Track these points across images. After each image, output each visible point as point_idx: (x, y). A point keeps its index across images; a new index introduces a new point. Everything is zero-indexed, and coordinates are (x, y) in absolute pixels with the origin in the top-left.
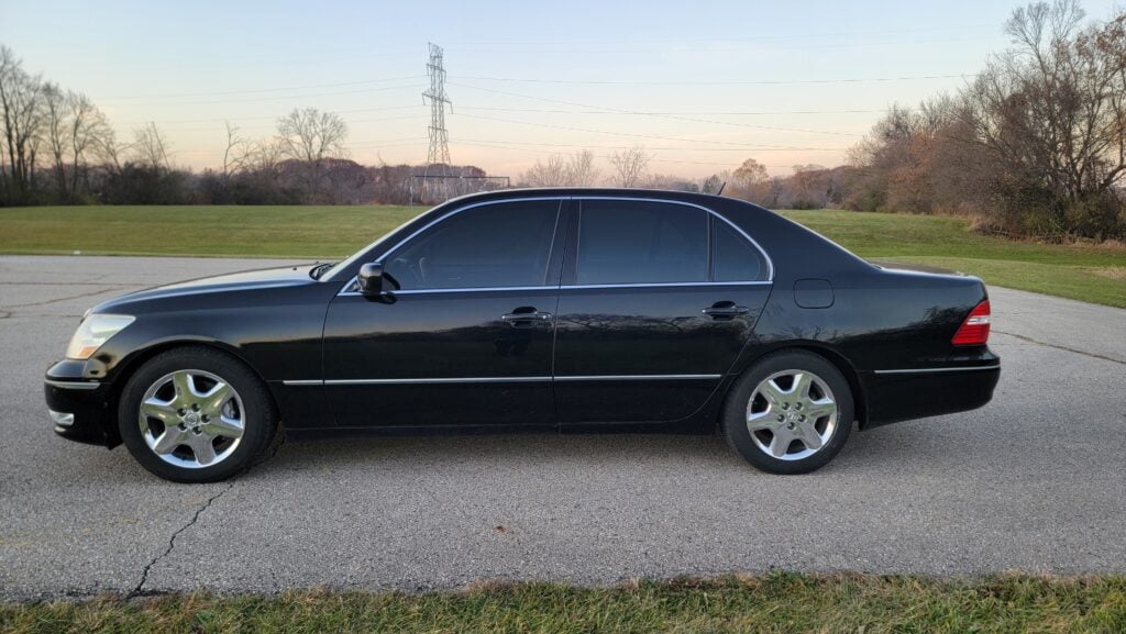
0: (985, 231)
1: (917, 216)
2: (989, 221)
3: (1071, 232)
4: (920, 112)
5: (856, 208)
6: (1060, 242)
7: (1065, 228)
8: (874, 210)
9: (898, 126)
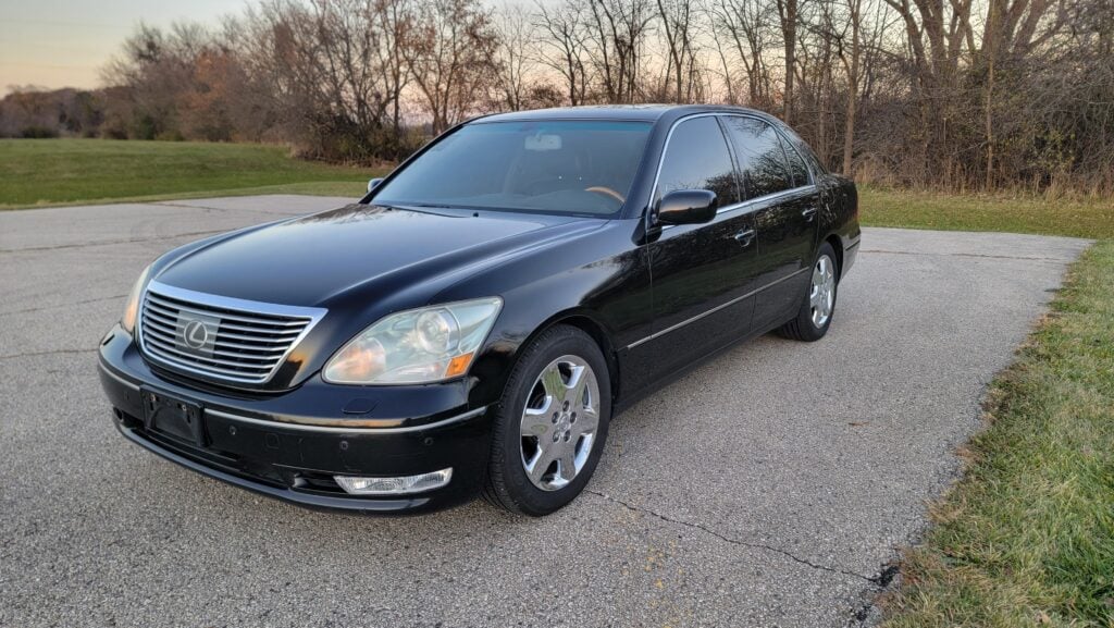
0: (305, 157)
1: (215, 144)
2: (306, 148)
3: (376, 156)
4: (174, 33)
5: (119, 135)
6: (370, 166)
7: (370, 152)
8: (150, 137)
9: (151, 46)
